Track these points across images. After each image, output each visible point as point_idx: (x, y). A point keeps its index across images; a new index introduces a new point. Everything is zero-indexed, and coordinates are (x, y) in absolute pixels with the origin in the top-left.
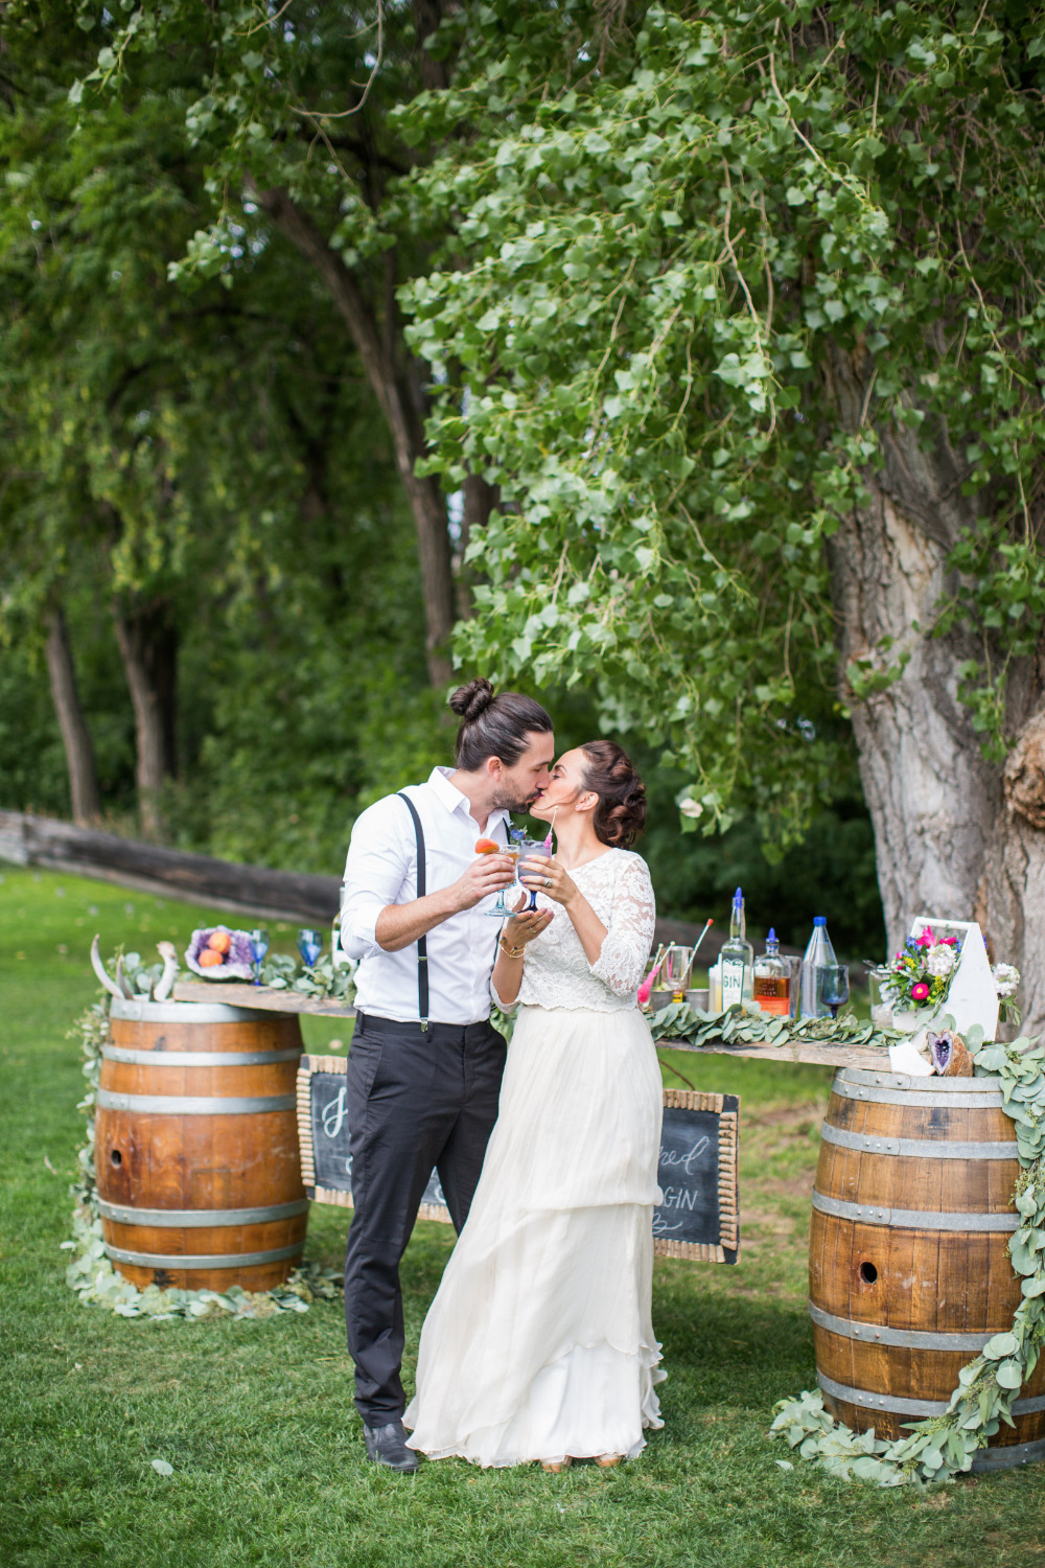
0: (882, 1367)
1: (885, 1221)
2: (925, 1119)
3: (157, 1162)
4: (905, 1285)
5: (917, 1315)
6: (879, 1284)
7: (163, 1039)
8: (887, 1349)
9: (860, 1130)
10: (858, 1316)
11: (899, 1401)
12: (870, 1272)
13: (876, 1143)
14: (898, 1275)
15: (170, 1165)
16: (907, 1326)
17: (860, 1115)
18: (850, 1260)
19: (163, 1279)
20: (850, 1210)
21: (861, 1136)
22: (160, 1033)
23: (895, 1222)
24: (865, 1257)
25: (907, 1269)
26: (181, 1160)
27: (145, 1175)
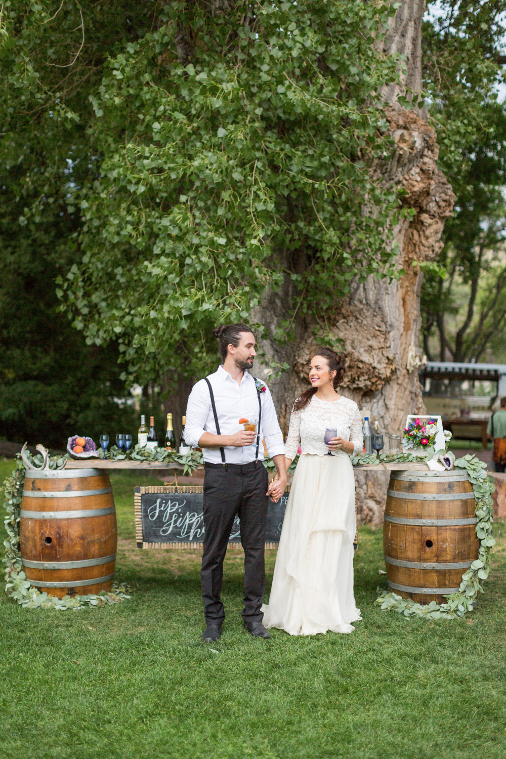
0: (435, 578)
1: (435, 524)
2: (446, 486)
3: (72, 540)
4: (444, 547)
5: (449, 557)
6: (434, 547)
7: (69, 485)
8: (437, 571)
9: (420, 493)
10: (425, 560)
11: (441, 589)
12: (429, 544)
13: (429, 497)
14: (441, 543)
15: (77, 541)
16: (445, 561)
17: (420, 487)
18: (421, 540)
19: (72, 592)
20: (419, 522)
21: (421, 494)
22: (68, 483)
23: (439, 524)
24: (428, 538)
25: (444, 541)
26: (82, 538)
27: (65, 546)
